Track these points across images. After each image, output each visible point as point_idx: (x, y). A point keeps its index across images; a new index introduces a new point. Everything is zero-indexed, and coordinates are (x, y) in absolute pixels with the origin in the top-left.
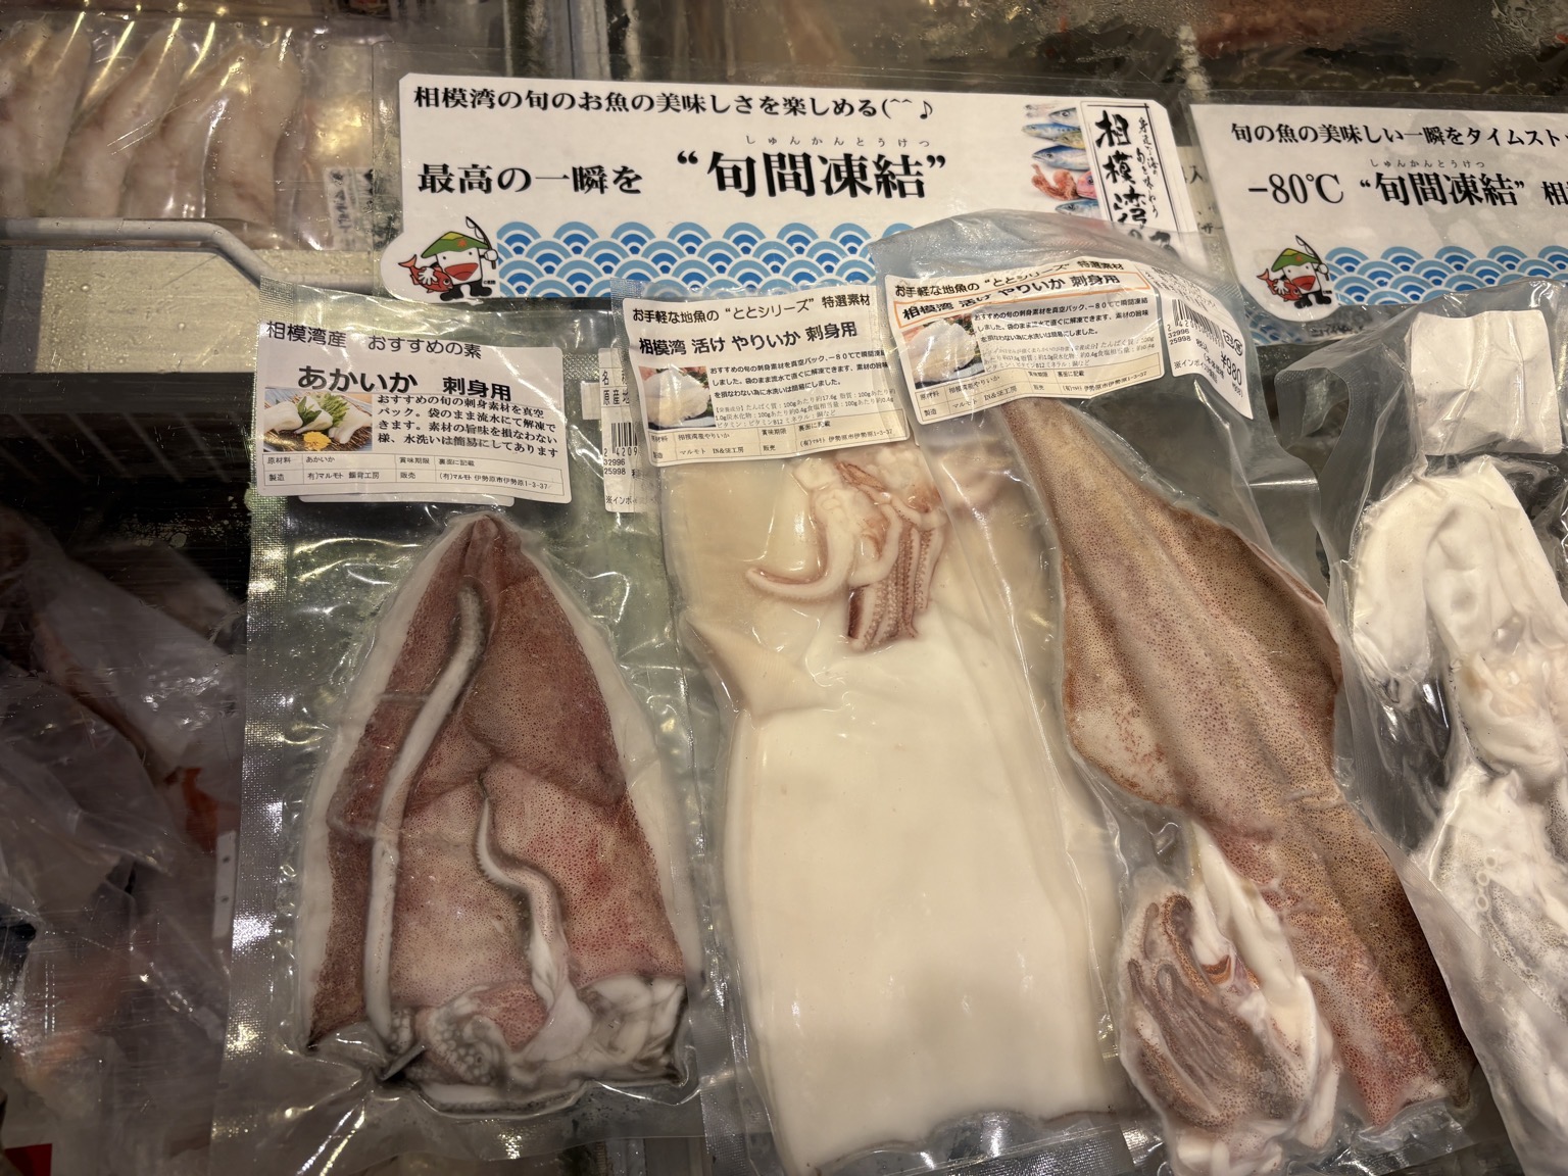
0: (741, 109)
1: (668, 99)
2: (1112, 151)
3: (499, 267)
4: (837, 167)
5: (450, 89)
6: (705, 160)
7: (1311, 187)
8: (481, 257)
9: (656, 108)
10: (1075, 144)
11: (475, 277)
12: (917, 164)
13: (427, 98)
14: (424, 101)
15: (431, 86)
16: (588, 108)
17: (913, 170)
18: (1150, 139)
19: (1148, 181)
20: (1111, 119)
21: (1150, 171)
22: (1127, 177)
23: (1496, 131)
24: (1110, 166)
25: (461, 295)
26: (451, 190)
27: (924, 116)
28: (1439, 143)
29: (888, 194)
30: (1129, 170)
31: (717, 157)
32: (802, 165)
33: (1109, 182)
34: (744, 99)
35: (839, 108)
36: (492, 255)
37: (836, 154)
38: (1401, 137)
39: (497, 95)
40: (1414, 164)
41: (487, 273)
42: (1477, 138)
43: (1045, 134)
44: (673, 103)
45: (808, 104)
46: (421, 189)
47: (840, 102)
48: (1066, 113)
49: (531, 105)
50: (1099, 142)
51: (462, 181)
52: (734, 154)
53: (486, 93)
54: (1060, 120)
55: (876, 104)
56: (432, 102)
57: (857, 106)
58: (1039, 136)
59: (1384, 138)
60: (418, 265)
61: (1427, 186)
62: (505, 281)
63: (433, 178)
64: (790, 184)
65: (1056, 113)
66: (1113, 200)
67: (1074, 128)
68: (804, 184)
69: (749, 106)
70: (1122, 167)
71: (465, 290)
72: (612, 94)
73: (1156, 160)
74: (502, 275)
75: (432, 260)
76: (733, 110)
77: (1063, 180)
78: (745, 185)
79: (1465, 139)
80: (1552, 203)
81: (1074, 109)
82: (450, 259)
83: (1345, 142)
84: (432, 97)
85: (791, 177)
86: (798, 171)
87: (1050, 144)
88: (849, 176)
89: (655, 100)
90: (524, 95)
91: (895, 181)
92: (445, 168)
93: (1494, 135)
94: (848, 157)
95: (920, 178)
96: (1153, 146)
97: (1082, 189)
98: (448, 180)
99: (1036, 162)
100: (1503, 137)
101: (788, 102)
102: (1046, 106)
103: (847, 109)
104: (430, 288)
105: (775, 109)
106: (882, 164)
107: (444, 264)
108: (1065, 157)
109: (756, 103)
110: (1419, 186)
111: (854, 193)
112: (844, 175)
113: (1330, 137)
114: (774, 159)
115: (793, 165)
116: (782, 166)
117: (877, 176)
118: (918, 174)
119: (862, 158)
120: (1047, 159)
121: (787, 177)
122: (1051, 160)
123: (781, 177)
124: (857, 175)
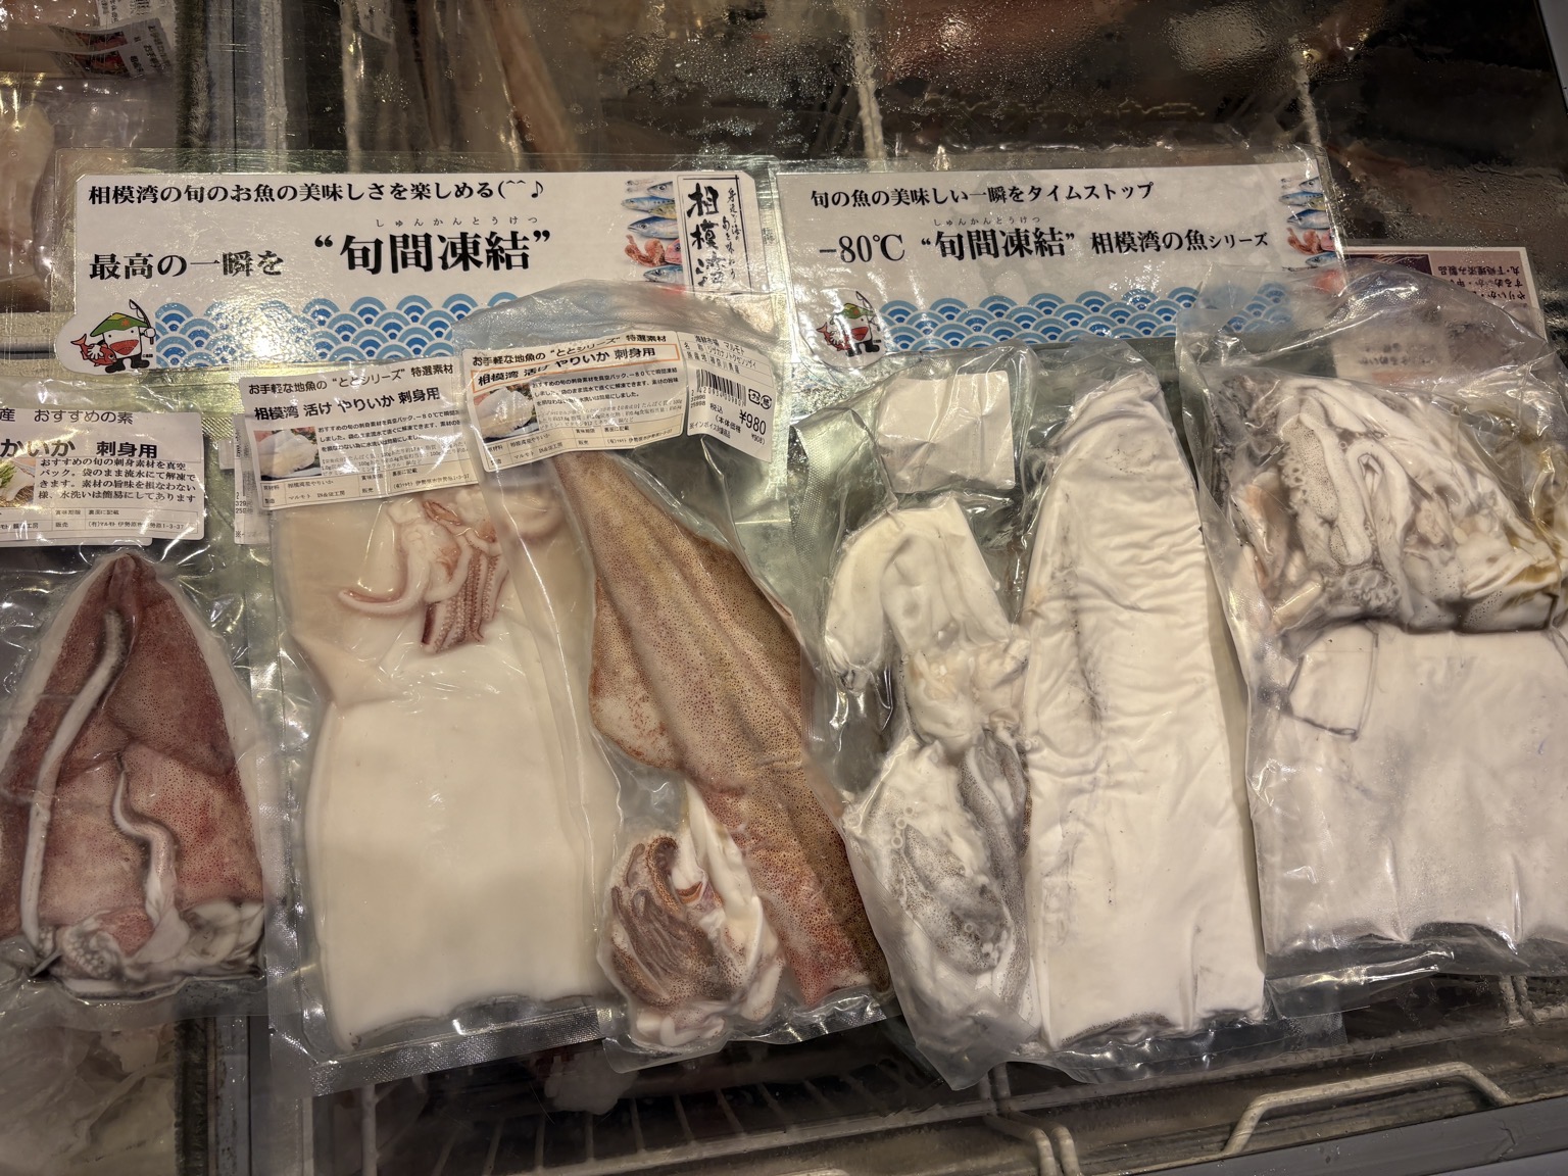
0: (373, 195)
1: (309, 189)
2: (700, 220)
3: (156, 343)
4: (453, 245)
5: (120, 187)
6: (339, 243)
7: (876, 247)
8: (141, 334)
9: (299, 198)
10: (668, 215)
11: (135, 351)
12: (525, 239)
13: (100, 197)
14: (97, 199)
15: (104, 186)
16: (238, 200)
17: (520, 244)
18: (737, 208)
19: (730, 247)
20: (703, 191)
21: (733, 237)
22: (711, 243)
23: (1056, 187)
24: (696, 234)
25: (123, 368)
26: (117, 277)
27: (535, 195)
28: (1001, 201)
29: (496, 267)
30: (714, 237)
31: (349, 239)
32: (423, 244)
33: (694, 249)
34: (377, 187)
35: (460, 192)
36: (150, 333)
37: (453, 233)
38: (966, 197)
39: (160, 190)
40: (974, 222)
41: (148, 348)
42: (1037, 195)
43: (642, 207)
44: (314, 193)
45: (433, 188)
46: (92, 276)
47: (461, 185)
48: (662, 186)
49: (189, 199)
50: (690, 213)
51: (127, 268)
52: (365, 236)
53: (151, 189)
54: (657, 193)
55: (493, 187)
56: (104, 199)
57: (476, 188)
58: (636, 209)
59: (950, 199)
60: (87, 343)
61: (982, 241)
62: (161, 355)
63: (102, 267)
64: (411, 261)
65: (654, 187)
66: (695, 264)
67: (668, 200)
68: (423, 262)
69: (381, 193)
70: (707, 234)
71: (127, 363)
72: (260, 186)
73: (740, 227)
74: (158, 350)
75: (99, 338)
76: (366, 197)
77: (652, 249)
78: (372, 265)
79: (1027, 196)
80: (1098, 252)
81: (671, 183)
82: (115, 337)
83: (913, 205)
84: (104, 195)
85: (413, 256)
86: (420, 249)
87: (646, 216)
88: (463, 253)
89: (298, 189)
90: (183, 191)
91: (504, 255)
92: (113, 257)
93: (1054, 192)
94: (464, 236)
95: (526, 251)
96: (738, 214)
97: (669, 257)
98: (115, 268)
99: (631, 233)
100: (1062, 193)
101: (415, 187)
102: (646, 181)
103: (467, 192)
104: (97, 363)
105: (403, 195)
106: (494, 239)
107: (109, 341)
108: (659, 228)
109: (387, 190)
110: (975, 243)
111: (466, 268)
112: (459, 251)
113: (900, 200)
114: (399, 239)
115: (415, 245)
116: (406, 246)
117: (488, 251)
118: (525, 247)
119: (477, 236)
120: (641, 229)
121: (409, 256)
122: (645, 231)
123: (404, 255)
124: (470, 251)
